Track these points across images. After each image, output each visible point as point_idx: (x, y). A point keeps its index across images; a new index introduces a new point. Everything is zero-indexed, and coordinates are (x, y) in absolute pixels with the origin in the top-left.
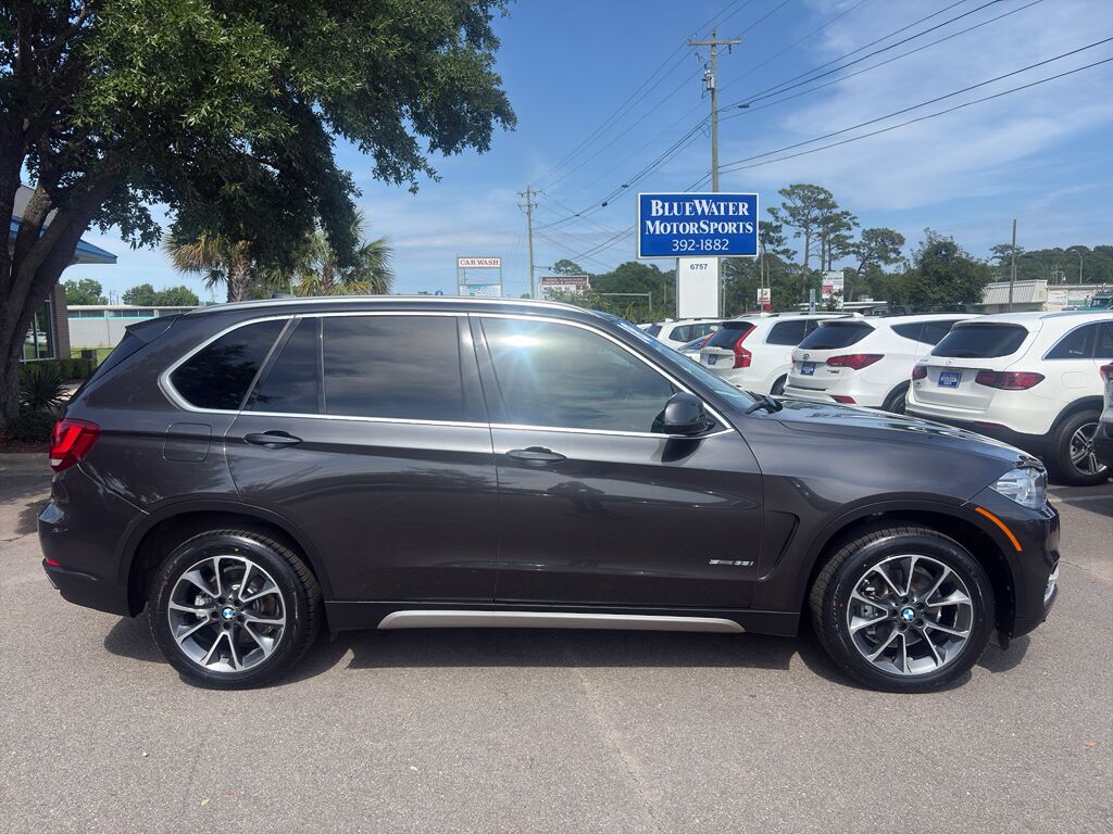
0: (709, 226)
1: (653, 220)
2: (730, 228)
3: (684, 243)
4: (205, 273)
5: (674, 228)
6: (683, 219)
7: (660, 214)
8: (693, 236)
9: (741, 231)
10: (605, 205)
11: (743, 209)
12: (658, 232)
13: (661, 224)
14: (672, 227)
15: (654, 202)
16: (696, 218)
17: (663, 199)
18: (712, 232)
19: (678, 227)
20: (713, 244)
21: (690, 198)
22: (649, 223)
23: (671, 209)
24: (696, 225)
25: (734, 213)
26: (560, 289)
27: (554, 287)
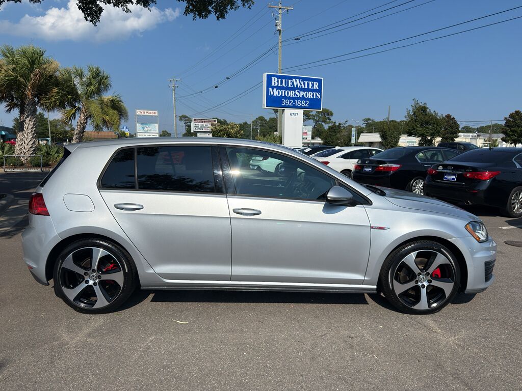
0: (300, 93)
1: (273, 88)
2: (310, 95)
3: (287, 101)
5: (283, 93)
6: (287, 88)
7: (276, 85)
8: (292, 98)
9: (315, 97)
10: (216, 87)
11: (316, 86)
12: (275, 95)
13: (276, 90)
15: (273, 78)
16: (294, 89)
17: (278, 77)
18: (301, 97)
19: (285, 92)
20: (301, 103)
21: (291, 78)
22: (271, 89)
23: (282, 83)
24: (294, 93)
25: (312, 87)
26: (203, 125)
27: (200, 124)
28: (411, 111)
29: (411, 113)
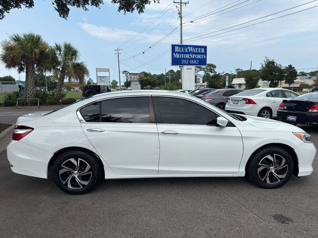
0: (193, 55)
1: (176, 53)
2: (199, 56)
3: (185, 61)
4: (17, 68)
6: (185, 53)
7: (178, 51)
8: (188, 59)
9: (202, 58)
10: (144, 53)
11: (203, 51)
12: (177, 57)
13: (178, 54)
14: (181, 55)
15: (176, 47)
16: (189, 53)
17: (179, 46)
18: (193, 58)
19: (183, 56)
20: (194, 62)
21: (187, 46)
22: (174, 54)
23: (181, 49)
24: (189, 55)
25: (200, 52)
26: (135, 77)
27: (133, 76)
28: (264, 65)
29: (264, 66)
